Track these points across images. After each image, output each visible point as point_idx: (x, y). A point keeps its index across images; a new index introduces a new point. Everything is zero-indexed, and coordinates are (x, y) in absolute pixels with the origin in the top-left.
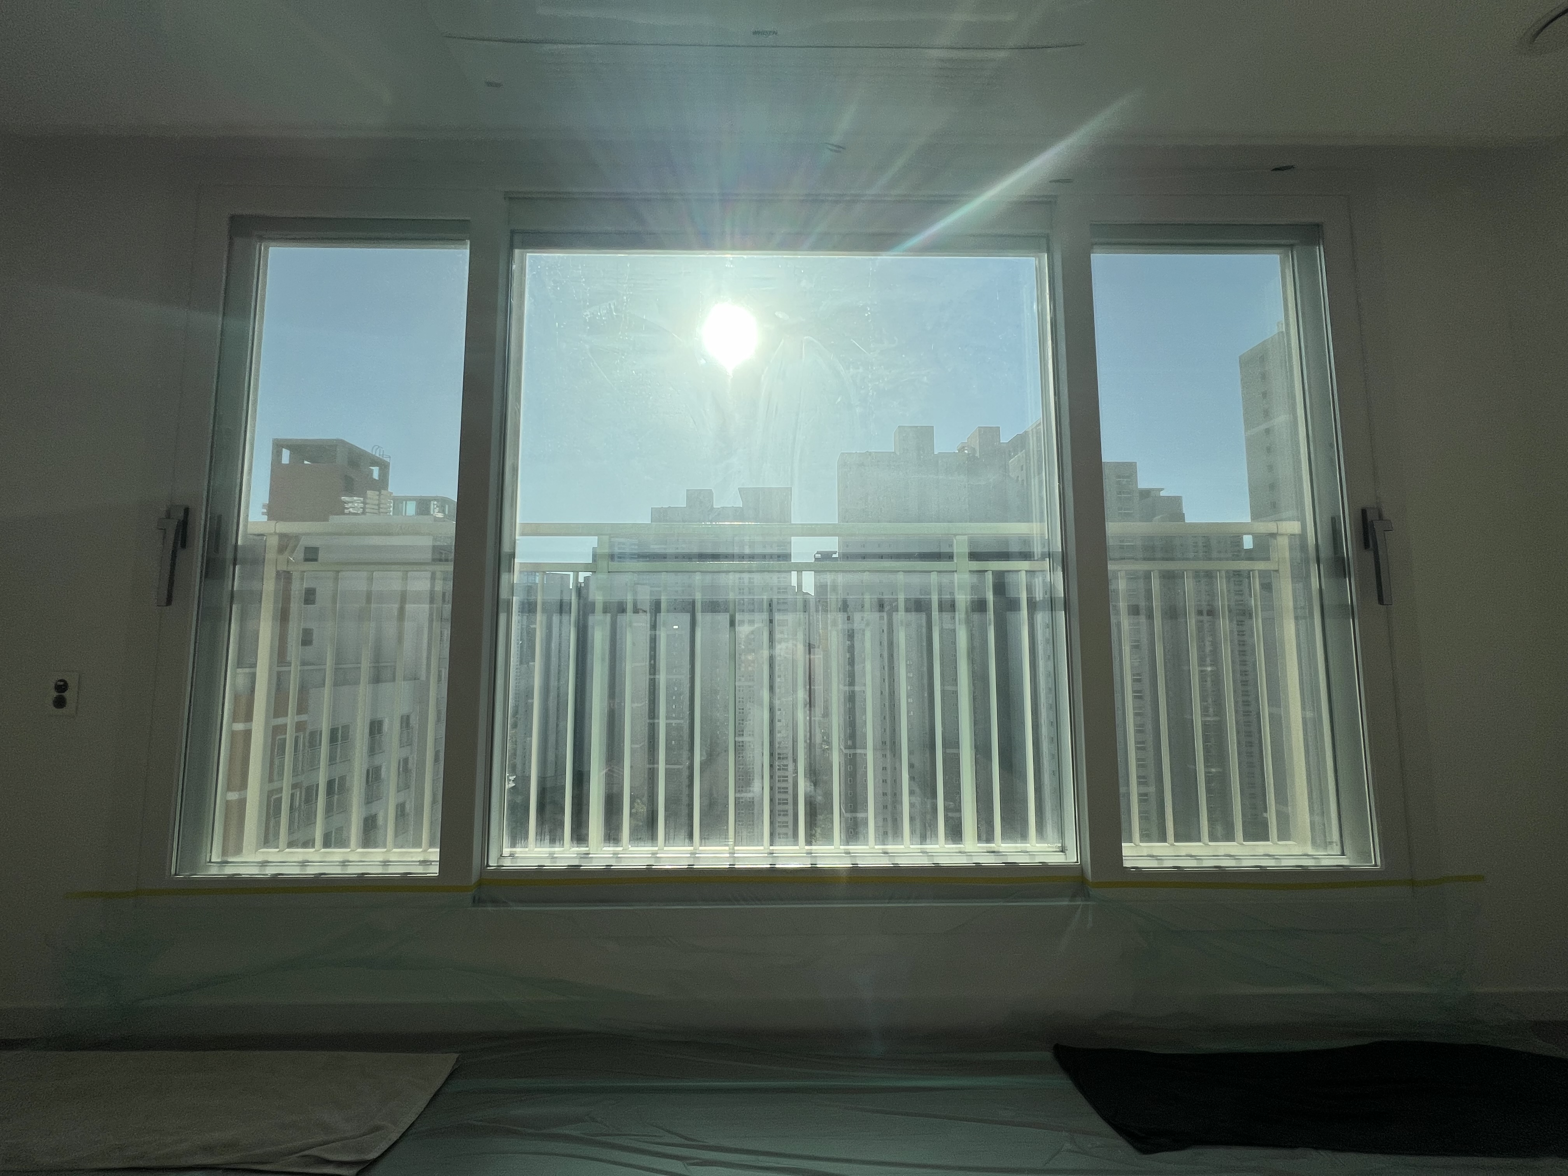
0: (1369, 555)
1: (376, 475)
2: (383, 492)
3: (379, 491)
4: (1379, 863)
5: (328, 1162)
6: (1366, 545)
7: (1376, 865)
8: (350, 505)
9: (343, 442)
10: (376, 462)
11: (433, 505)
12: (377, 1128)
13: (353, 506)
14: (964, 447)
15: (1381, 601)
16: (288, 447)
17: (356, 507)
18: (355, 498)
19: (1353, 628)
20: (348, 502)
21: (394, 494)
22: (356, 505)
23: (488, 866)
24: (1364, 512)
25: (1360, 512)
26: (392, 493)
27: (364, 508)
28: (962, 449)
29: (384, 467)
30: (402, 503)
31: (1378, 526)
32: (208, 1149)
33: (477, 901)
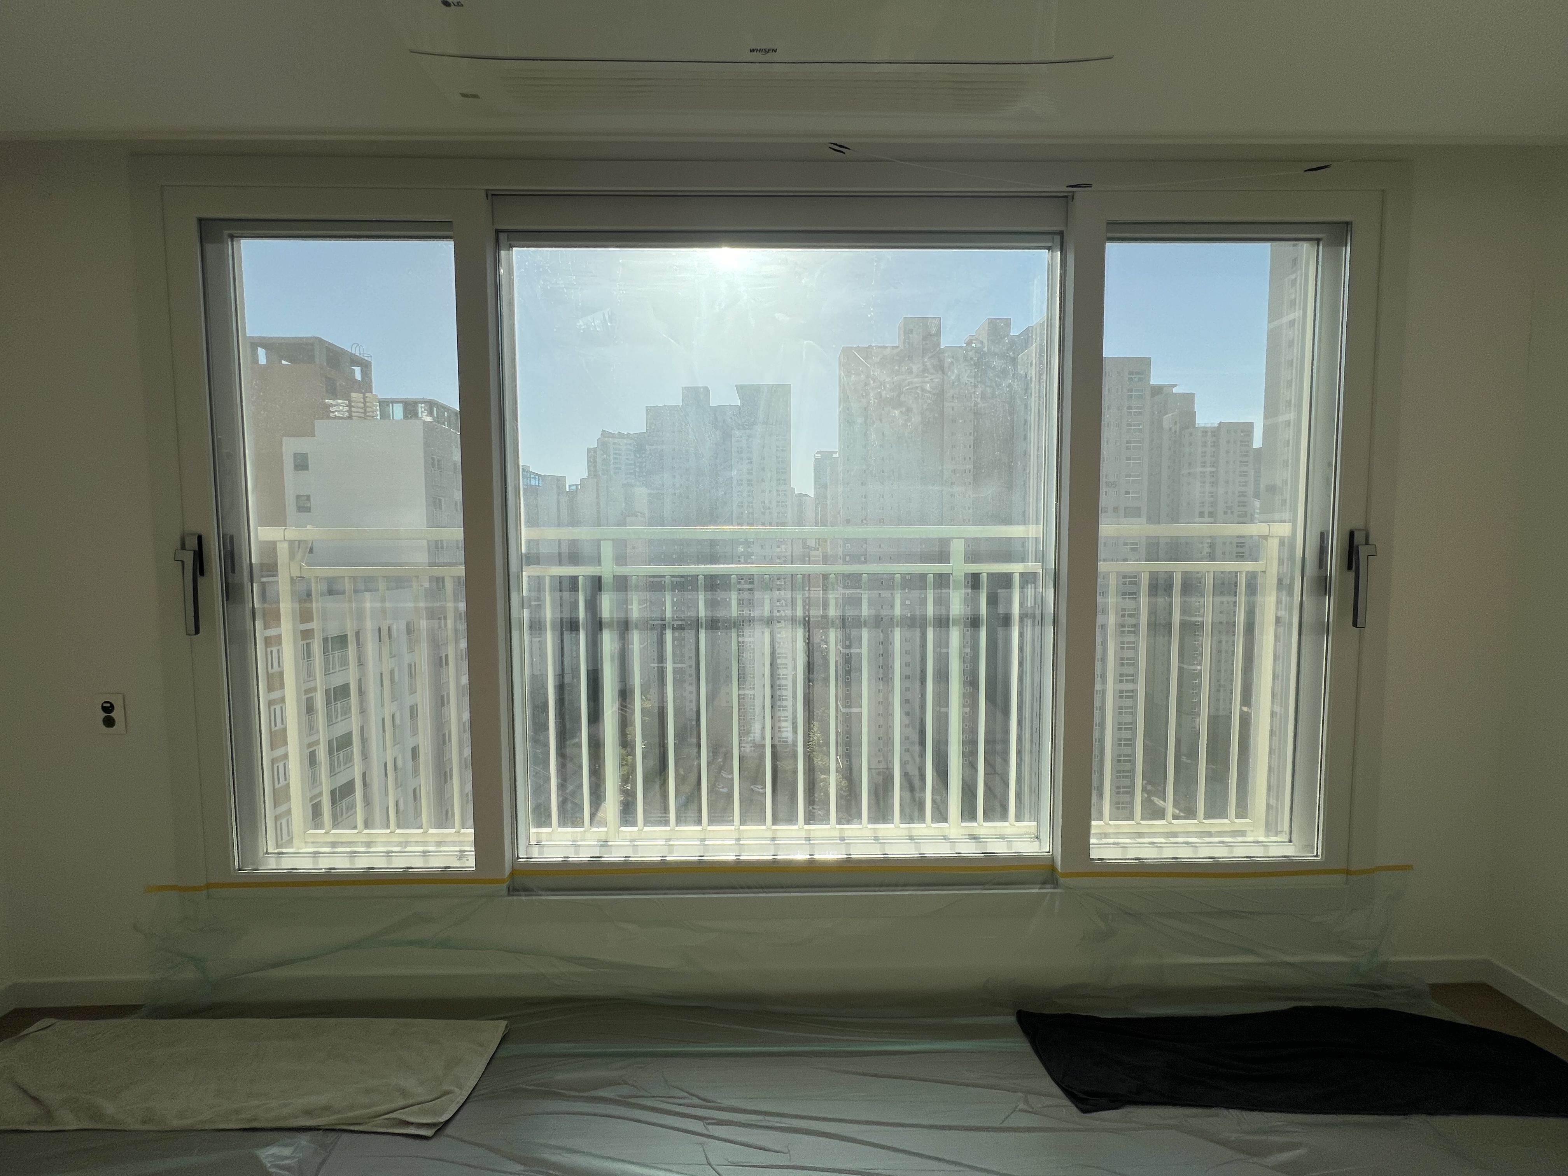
0: (1351, 575)
1: (358, 376)
2: (368, 395)
3: (364, 394)
4: (1320, 853)
5: (411, 1124)
6: (1350, 568)
7: (1317, 856)
8: (335, 408)
9: (320, 340)
10: (356, 361)
11: (421, 408)
12: (446, 1093)
13: (338, 410)
14: (971, 340)
15: (1355, 624)
16: (262, 346)
17: (342, 411)
18: (340, 401)
19: (1327, 644)
20: (332, 405)
21: (379, 397)
22: (341, 408)
23: (518, 858)
24: (1352, 534)
25: (1349, 533)
26: (377, 396)
27: (350, 412)
28: (969, 343)
29: (366, 367)
30: (388, 405)
31: (1363, 551)
32: (308, 1113)
33: (513, 890)
